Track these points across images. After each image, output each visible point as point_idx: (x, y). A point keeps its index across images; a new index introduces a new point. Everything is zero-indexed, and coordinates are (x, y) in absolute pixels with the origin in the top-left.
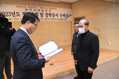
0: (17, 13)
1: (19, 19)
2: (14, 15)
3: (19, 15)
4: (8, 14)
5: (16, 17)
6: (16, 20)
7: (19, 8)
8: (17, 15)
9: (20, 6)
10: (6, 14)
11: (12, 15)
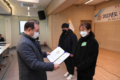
0: (115, 13)
1: (116, 19)
2: (112, 16)
3: (116, 15)
4: (108, 16)
5: (114, 17)
6: (114, 20)
7: (117, 7)
8: (115, 15)
9: (118, 5)
10: (107, 16)
11: (110, 16)
